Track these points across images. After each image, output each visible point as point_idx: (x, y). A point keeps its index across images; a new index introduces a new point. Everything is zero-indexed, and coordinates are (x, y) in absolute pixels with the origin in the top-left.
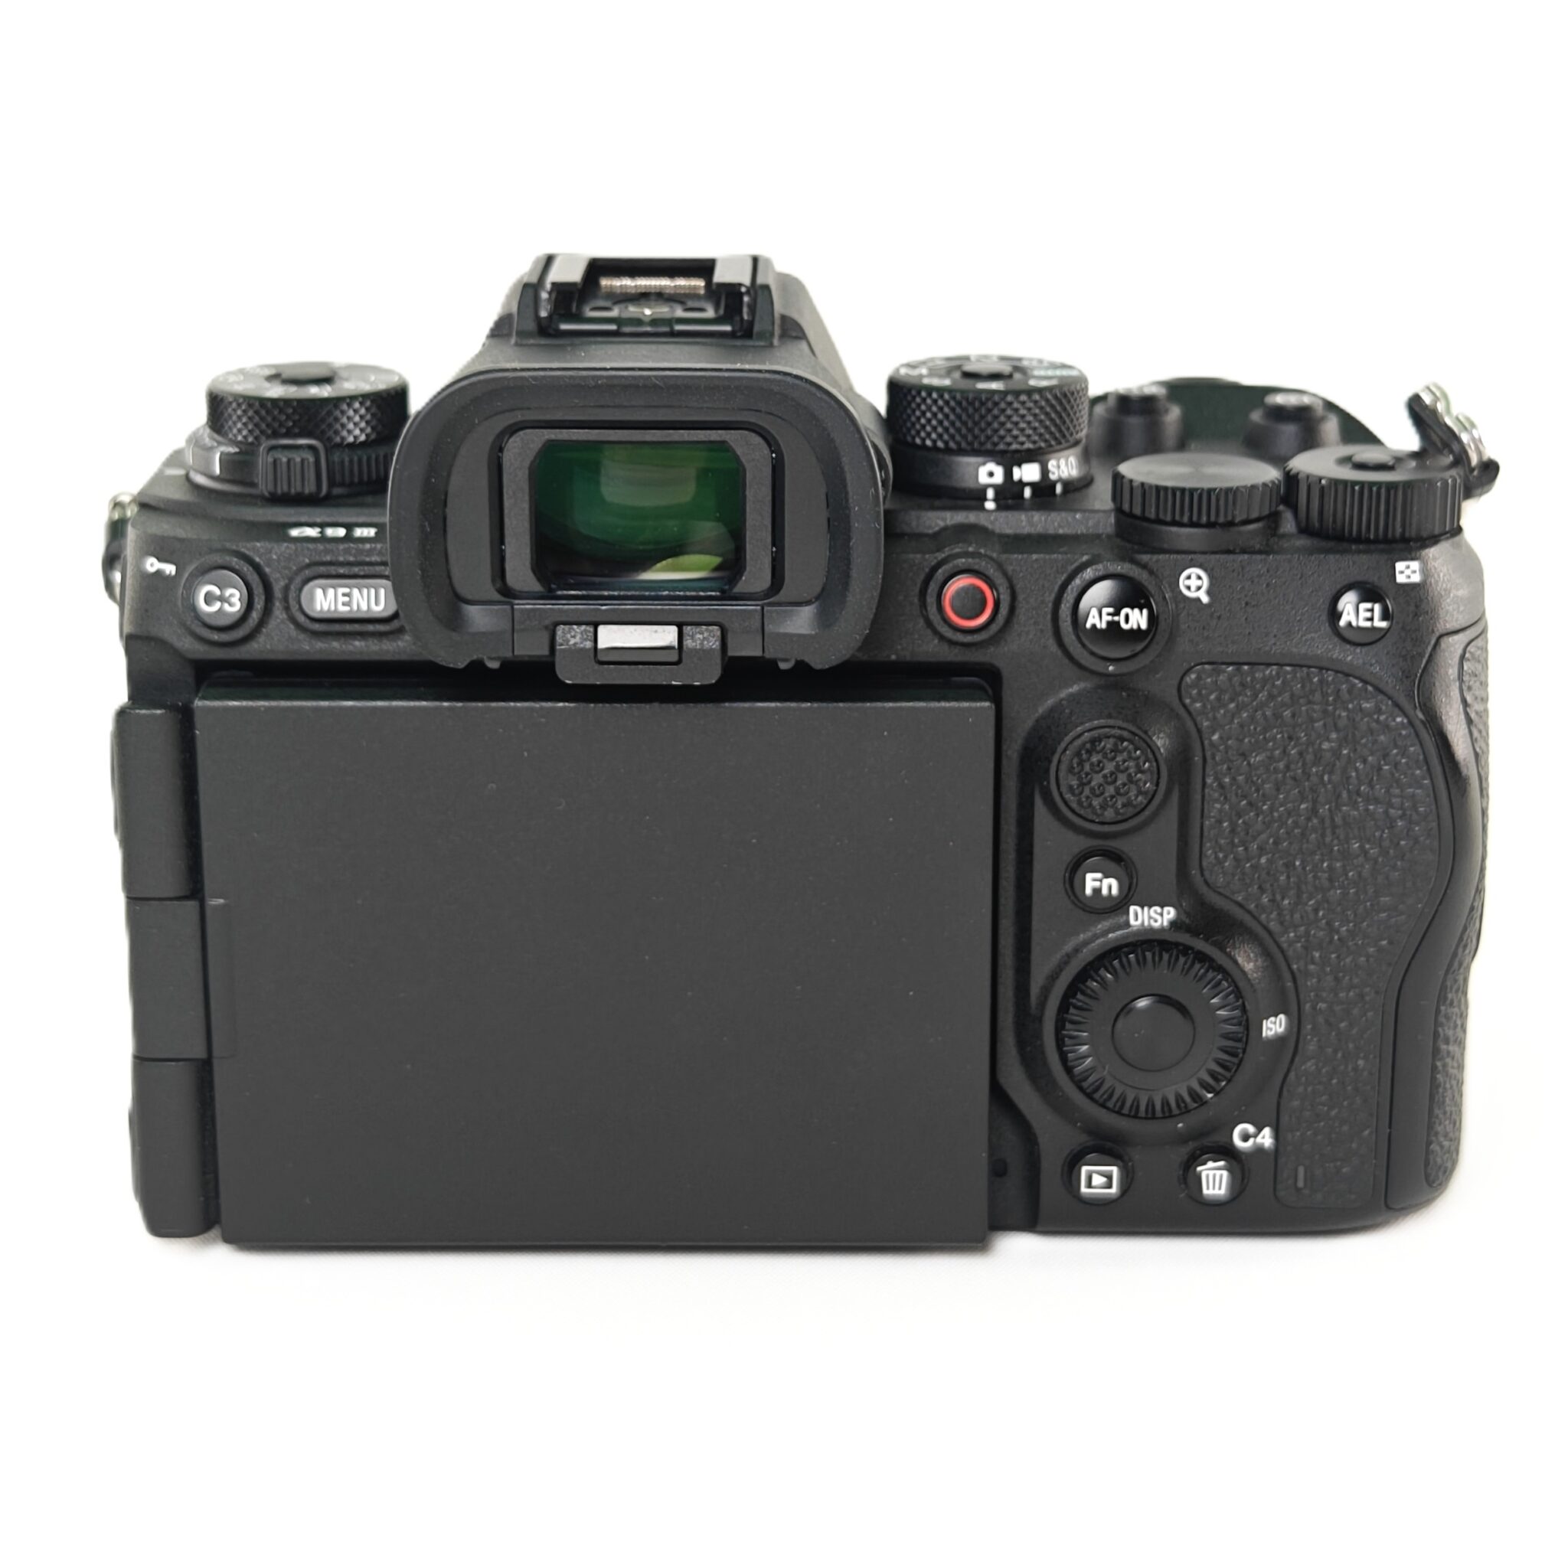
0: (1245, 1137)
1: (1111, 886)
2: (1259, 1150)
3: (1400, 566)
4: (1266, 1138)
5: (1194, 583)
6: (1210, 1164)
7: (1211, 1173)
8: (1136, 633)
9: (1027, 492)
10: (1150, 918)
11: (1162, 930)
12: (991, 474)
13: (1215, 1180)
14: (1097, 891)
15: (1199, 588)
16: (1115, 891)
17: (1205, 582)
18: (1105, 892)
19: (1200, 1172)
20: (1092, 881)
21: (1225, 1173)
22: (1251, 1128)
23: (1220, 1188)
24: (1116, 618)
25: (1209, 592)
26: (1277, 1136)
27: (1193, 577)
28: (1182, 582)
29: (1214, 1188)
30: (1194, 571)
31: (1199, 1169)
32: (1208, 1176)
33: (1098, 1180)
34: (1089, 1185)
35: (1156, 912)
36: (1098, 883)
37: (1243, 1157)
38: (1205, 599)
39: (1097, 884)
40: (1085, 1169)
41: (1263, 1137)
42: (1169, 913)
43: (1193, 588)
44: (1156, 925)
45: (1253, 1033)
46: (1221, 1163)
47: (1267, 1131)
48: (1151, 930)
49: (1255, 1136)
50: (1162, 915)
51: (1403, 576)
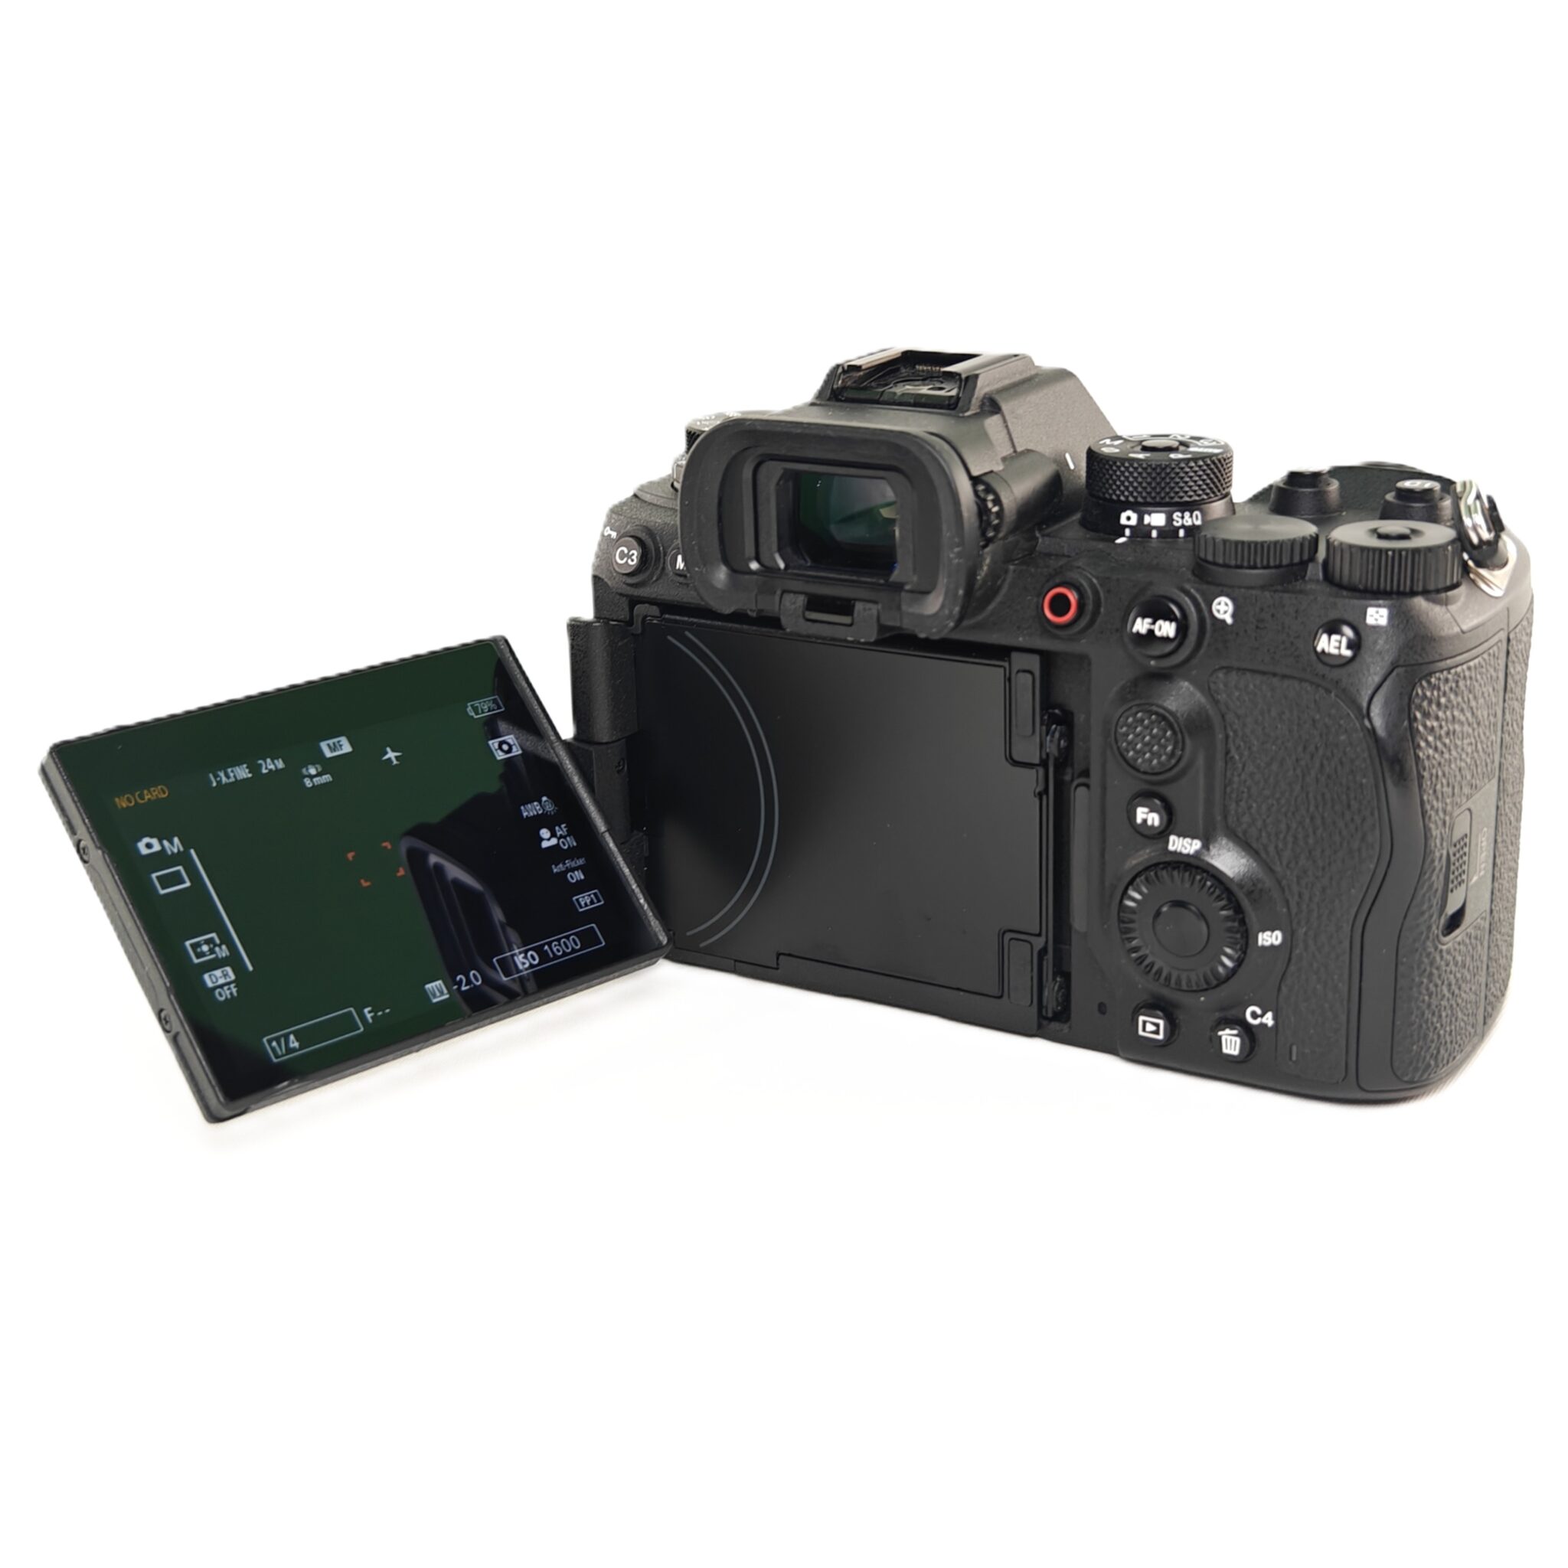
0: (1254, 1015)
1: (1154, 819)
2: (1263, 1026)
3: (1371, 611)
4: (1268, 1019)
5: (1222, 608)
6: (1228, 1031)
7: (1229, 1038)
8: (1166, 639)
9: (1154, 534)
10: (1183, 846)
11: (1188, 855)
12: (1129, 518)
13: (1231, 1043)
14: (1145, 821)
15: (1225, 612)
16: (1157, 823)
17: (1231, 608)
18: (1149, 823)
19: (1220, 1037)
20: (1142, 814)
21: (1238, 1040)
22: (1259, 1011)
23: (1235, 1050)
24: (1152, 627)
25: (1234, 616)
26: (1275, 1018)
27: (1223, 603)
28: (1215, 607)
29: (1231, 1049)
30: (1223, 599)
31: (1220, 1033)
32: (1226, 1040)
33: (1150, 1028)
34: (1144, 1029)
35: (1187, 842)
36: (1147, 816)
37: (1254, 1030)
38: (1229, 621)
39: (1144, 816)
40: (1141, 1018)
41: (1267, 1019)
42: (1196, 844)
43: (1222, 612)
44: (1185, 852)
45: (1251, 942)
46: (1235, 1032)
47: (1269, 1015)
48: (1180, 854)
49: (1262, 1016)
50: (1191, 845)
51: (1373, 618)
